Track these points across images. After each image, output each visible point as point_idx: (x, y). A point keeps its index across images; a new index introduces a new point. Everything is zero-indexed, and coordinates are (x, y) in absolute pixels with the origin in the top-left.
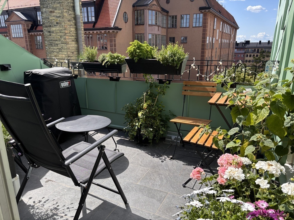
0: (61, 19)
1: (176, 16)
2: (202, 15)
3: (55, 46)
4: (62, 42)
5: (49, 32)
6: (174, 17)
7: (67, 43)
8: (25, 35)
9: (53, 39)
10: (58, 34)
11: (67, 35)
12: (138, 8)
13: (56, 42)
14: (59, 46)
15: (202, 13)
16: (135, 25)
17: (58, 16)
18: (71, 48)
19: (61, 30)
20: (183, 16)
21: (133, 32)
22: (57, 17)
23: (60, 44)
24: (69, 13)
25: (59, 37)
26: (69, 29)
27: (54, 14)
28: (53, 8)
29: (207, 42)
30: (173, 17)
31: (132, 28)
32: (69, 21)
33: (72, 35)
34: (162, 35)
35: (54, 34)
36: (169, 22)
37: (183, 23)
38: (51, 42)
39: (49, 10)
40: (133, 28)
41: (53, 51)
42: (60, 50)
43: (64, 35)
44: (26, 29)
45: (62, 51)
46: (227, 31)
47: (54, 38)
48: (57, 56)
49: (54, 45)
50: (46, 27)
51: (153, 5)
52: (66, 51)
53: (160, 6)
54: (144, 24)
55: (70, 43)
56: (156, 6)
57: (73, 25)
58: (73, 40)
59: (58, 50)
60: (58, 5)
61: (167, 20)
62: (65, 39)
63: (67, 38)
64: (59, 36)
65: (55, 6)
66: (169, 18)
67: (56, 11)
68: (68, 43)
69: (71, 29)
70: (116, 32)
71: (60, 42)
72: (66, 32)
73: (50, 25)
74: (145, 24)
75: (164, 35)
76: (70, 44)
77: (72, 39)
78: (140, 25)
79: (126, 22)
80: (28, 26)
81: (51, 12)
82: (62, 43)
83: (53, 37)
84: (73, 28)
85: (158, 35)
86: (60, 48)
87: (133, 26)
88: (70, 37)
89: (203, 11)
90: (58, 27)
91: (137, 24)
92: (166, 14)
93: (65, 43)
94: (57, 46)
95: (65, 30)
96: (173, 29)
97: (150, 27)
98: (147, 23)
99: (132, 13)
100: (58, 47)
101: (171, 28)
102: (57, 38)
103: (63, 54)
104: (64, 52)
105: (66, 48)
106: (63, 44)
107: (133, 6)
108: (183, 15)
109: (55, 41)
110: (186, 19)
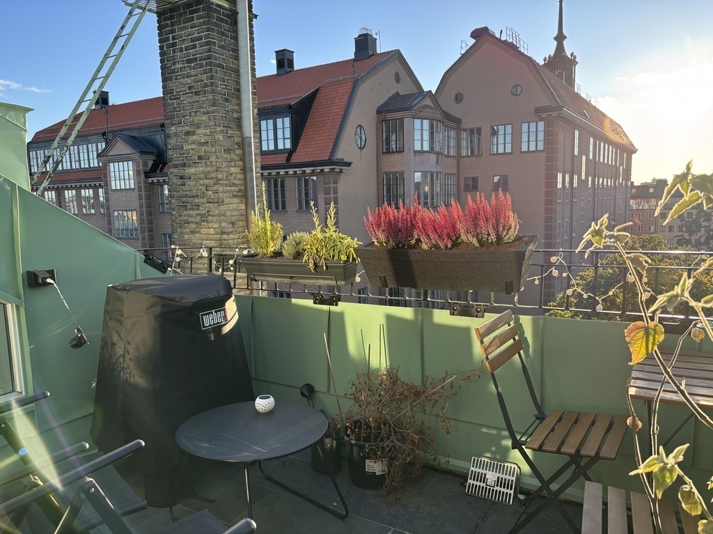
0: (208, 149)
1: (479, 130)
2: (541, 125)
3: (192, 209)
4: (210, 200)
5: (182, 178)
6: (475, 132)
7: (220, 201)
8: (139, 183)
9: (189, 193)
10: (201, 182)
11: (221, 182)
12: (390, 116)
13: (196, 200)
14: (201, 208)
15: (541, 119)
16: (383, 153)
17: (203, 141)
18: (228, 213)
19: (209, 172)
20: (498, 128)
21: (377, 170)
22: (201, 144)
23: (204, 204)
24: (227, 134)
25: (203, 188)
26: (226, 169)
27: (195, 137)
28: (192, 124)
29: (560, 186)
30: (472, 131)
31: (375, 161)
32: (228, 151)
33: (233, 184)
34: (445, 174)
35: (191, 183)
36: (464, 144)
37: (497, 144)
38: (184, 199)
39: (183, 129)
40: (377, 160)
41: (188, 220)
42: (204, 218)
43: (214, 184)
44: (142, 170)
45: (207, 221)
46: (606, 158)
47: (191, 190)
48: (195, 232)
49: (190, 207)
50: (176, 166)
51: (425, 107)
52: (217, 219)
53: (441, 108)
54: (403, 151)
55: (226, 201)
56: (431, 108)
57: (235, 161)
58: (235, 193)
59: (198, 218)
60: (204, 118)
61: (458, 138)
62: (216, 192)
63: (221, 189)
64: (203, 185)
65: (196, 119)
66: (464, 135)
67: (198, 132)
68: (223, 202)
69: (232, 169)
70: (339, 170)
71: (205, 200)
72: (220, 176)
73: (185, 163)
74: (405, 150)
75: (451, 174)
76: (227, 204)
77: (234, 191)
78: (395, 152)
79: (361, 148)
80: (145, 164)
81: (188, 133)
82: (208, 203)
83: (189, 189)
84: (235, 167)
85: (437, 173)
86: (204, 212)
87: (377, 156)
88: (228, 188)
89: (544, 115)
90: (202, 167)
91: (388, 152)
92: (454, 125)
93: (216, 201)
94: (198, 209)
95: (217, 171)
96: (474, 158)
97: (418, 158)
98: (409, 148)
99: (375, 128)
100: (200, 212)
101: (469, 156)
102: (198, 190)
103: (209, 228)
104: (212, 222)
105: (217, 212)
106: (212, 205)
107: (379, 112)
108: (497, 126)
109: (193, 197)
110: (505, 135)
